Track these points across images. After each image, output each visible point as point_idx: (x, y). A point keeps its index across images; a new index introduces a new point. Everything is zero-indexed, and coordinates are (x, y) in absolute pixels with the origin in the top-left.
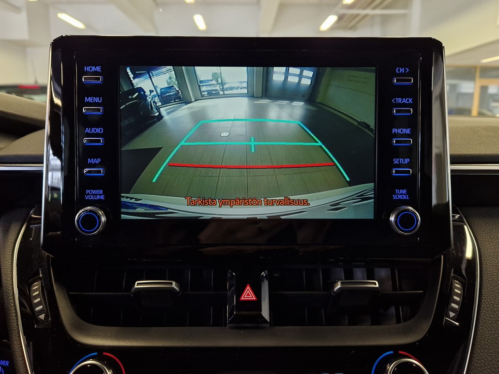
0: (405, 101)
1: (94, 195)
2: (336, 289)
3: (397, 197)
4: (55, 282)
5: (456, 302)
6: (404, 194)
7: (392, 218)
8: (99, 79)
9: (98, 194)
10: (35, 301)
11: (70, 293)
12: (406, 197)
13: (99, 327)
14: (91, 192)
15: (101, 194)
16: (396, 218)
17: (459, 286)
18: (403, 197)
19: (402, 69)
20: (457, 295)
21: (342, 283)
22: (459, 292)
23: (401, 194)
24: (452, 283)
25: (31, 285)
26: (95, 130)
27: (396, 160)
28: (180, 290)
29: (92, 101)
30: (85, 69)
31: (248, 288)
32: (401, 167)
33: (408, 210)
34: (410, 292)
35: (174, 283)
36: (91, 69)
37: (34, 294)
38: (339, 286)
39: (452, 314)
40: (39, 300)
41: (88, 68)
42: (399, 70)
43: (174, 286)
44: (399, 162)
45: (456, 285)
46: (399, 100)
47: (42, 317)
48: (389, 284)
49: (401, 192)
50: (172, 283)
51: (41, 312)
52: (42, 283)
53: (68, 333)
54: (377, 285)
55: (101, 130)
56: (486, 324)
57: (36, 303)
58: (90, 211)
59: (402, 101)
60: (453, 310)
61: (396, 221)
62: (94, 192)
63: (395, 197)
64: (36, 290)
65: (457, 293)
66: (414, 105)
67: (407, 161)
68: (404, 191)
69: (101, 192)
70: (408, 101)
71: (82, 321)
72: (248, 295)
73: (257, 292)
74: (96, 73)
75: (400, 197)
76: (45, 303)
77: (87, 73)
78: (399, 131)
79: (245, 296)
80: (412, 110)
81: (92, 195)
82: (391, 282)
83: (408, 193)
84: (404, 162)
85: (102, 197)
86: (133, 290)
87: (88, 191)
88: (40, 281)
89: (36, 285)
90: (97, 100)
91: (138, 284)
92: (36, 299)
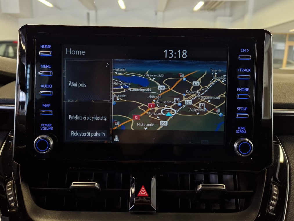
0: (246, 70)
1: (46, 127)
2: (198, 189)
3: (239, 131)
4: (22, 181)
5: (274, 200)
6: (243, 130)
7: (235, 145)
8: (49, 53)
9: (48, 127)
10: (9, 194)
11: (31, 188)
12: (245, 132)
13: (49, 211)
14: (44, 125)
15: (51, 127)
16: (238, 145)
17: (276, 189)
18: (242, 132)
19: (244, 50)
20: (275, 195)
21: (202, 185)
22: (276, 193)
23: (242, 130)
24: (272, 187)
25: (7, 183)
26: (47, 86)
27: (239, 108)
28: (100, 188)
29: (45, 67)
30: (41, 46)
31: (143, 188)
32: (242, 113)
33: (246, 141)
34: (245, 191)
35: (96, 184)
36: (44, 46)
37: (8, 189)
38: (200, 187)
39: (271, 208)
40: (11, 193)
41: (43, 46)
42: (242, 50)
43: (96, 186)
44: (241, 109)
45: (275, 188)
46: (242, 70)
47: (13, 204)
48: (232, 184)
49: (241, 129)
50: (95, 184)
51: (12, 201)
52: (13, 182)
53: (28, 216)
54: (225, 188)
55: (51, 86)
56: (292, 214)
57: (9, 195)
58: (44, 138)
59: (244, 70)
60: (272, 205)
61: (238, 148)
62: (46, 125)
63: (237, 132)
64: (9, 187)
65: (275, 194)
66: (252, 73)
67: (246, 109)
68: (244, 128)
69: (51, 125)
70: (248, 70)
71: (38, 207)
72: (143, 192)
73: (149, 191)
74: (47, 49)
75: (241, 132)
76: (15, 195)
77: (42, 49)
78: (242, 90)
79: (141, 194)
80: (250, 76)
81: (45, 127)
82: (233, 182)
83: (246, 129)
84: (244, 109)
85: (51, 129)
86: (70, 188)
87: (42, 125)
88: (12, 181)
89: (10, 183)
90: (48, 66)
91: (73, 184)
92: (9, 193)
